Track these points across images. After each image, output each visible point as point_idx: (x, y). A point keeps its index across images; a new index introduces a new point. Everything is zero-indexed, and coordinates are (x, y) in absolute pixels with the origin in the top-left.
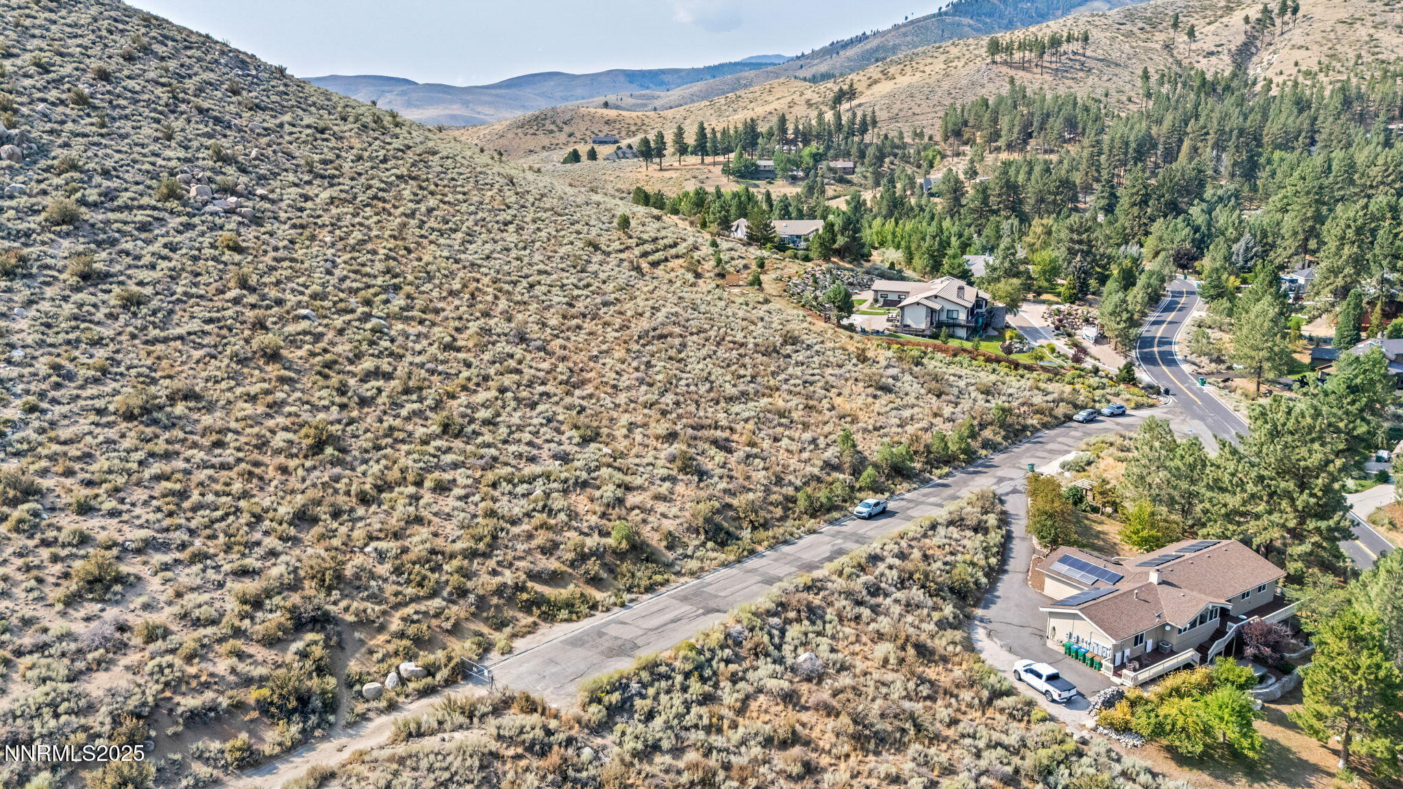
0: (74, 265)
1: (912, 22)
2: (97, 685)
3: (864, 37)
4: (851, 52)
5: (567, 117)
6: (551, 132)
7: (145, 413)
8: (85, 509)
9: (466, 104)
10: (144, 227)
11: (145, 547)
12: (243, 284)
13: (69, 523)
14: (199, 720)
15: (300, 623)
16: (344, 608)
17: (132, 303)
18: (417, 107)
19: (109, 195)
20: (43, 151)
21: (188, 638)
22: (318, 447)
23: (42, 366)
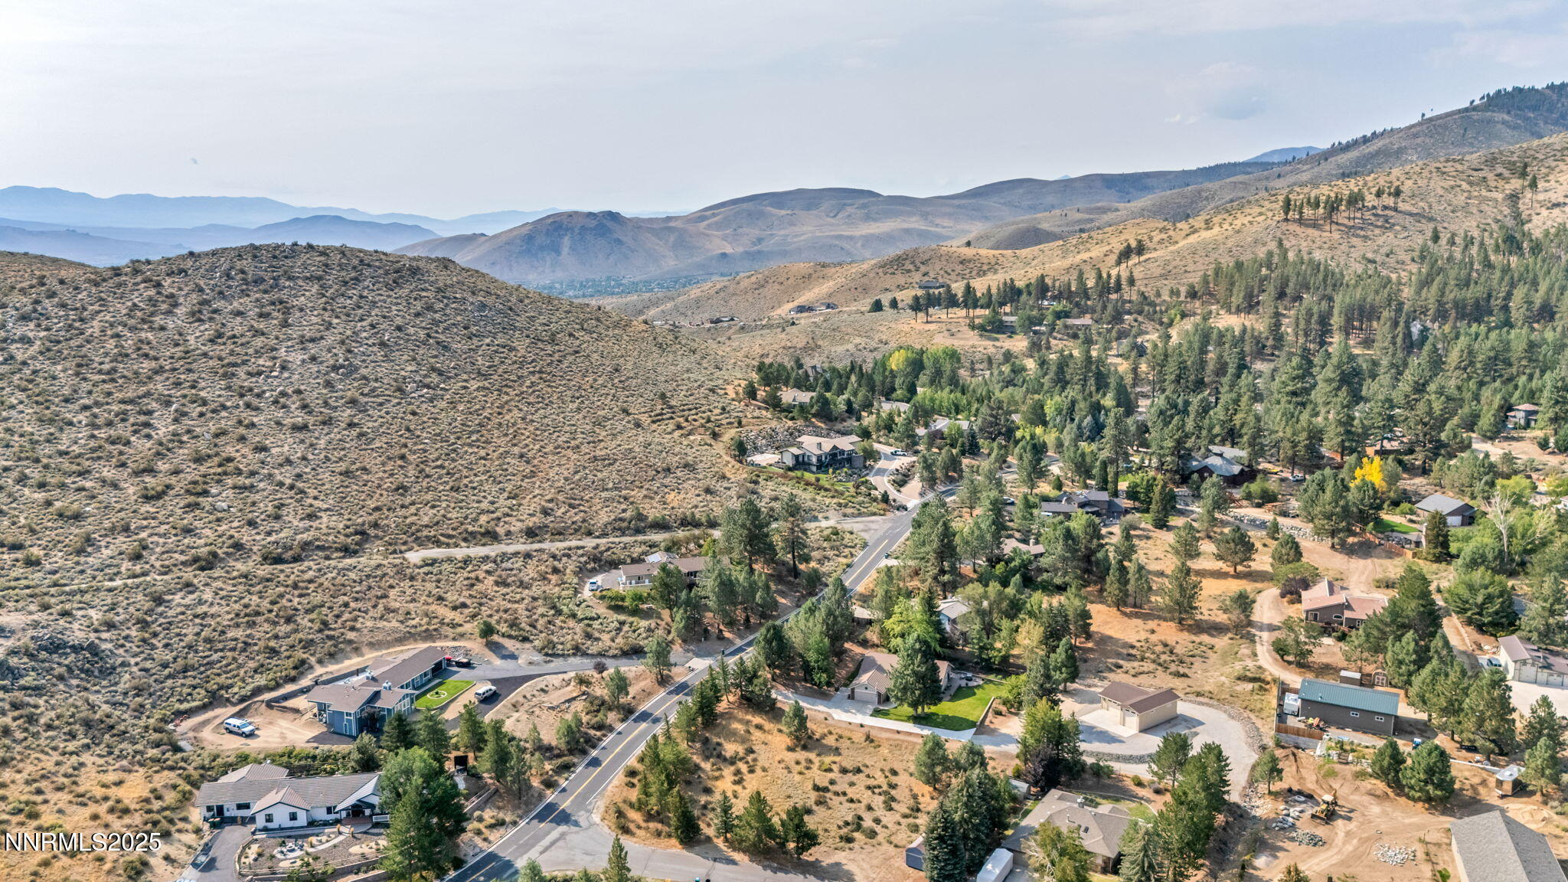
0: (348, 421)
1: (1431, 119)
2: (299, 537)
3: (1365, 140)
4: (1353, 154)
5: (926, 257)
6: (909, 271)
7: (346, 473)
8: (315, 498)
9: (925, 215)
10: (381, 404)
11: (326, 510)
12: (408, 429)
13: (310, 501)
14: (318, 548)
15: (356, 533)
16: (372, 532)
17: (362, 435)
18: (875, 220)
19: (373, 390)
20: (357, 369)
21: (325, 531)
22: (397, 489)
23: (322, 456)
